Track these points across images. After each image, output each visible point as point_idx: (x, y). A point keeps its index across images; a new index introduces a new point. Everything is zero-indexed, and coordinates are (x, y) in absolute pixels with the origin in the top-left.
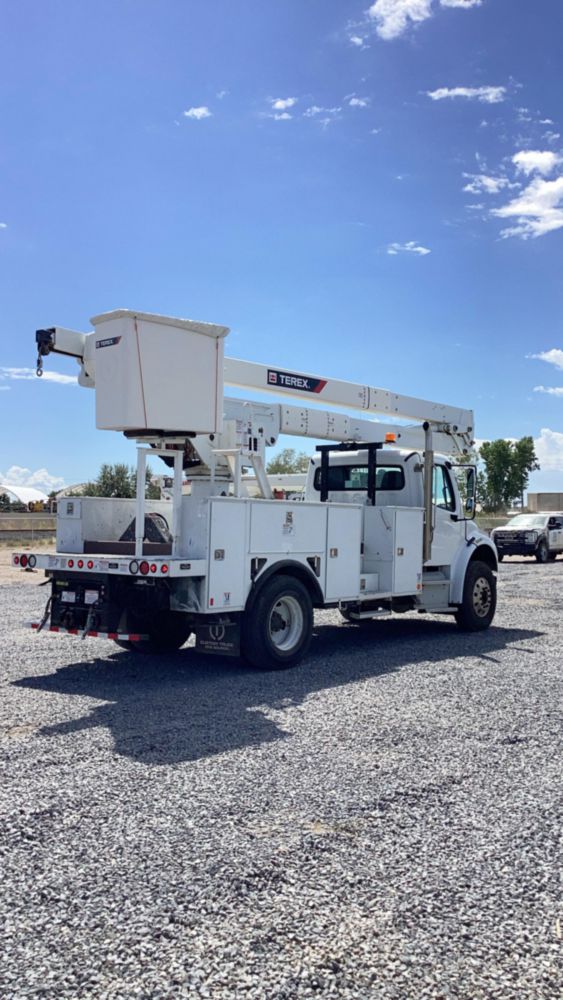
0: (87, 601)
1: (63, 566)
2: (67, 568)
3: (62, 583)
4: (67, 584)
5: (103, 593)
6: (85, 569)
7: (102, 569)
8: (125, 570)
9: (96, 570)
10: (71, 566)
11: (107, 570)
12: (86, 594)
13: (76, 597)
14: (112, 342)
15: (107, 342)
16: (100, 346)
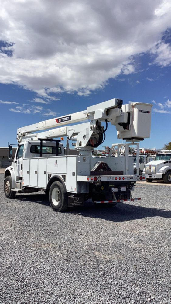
0: (122, 190)
1: (113, 179)
2: (115, 180)
3: (112, 186)
4: (114, 186)
5: (128, 187)
6: (122, 180)
7: (127, 179)
8: (135, 179)
9: (126, 180)
10: (116, 179)
11: (129, 180)
12: (122, 188)
13: (118, 190)
14: (146, 112)
15: (144, 112)
16: (141, 112)
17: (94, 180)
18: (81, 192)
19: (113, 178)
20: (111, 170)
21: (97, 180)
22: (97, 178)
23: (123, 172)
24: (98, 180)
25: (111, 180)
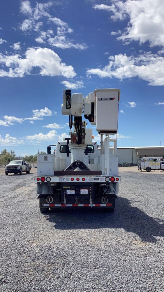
0: (81, 193)
2: (70, 181)
3: (67, 187)
4: (69, 187)
5: (91, 190)
7: (90, 181)
8: (103, 181)
9: (87, 181)
10: (72, 179)
11: (93, 181)
12: (81, 191)
13: (75, 192)
14: (109, 99)
15: (106, 99)
16: (101, 100)
17: (41, 181)
18: (42, 193)
19: (68, 179)
20: (88, 170)
21: (45, 181)
22: (45, 178)
23: (101, 172)
24: (47, 181)
25: (65, 181)
